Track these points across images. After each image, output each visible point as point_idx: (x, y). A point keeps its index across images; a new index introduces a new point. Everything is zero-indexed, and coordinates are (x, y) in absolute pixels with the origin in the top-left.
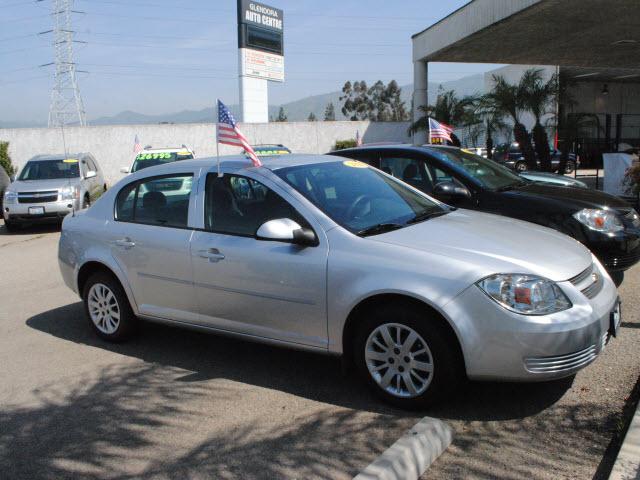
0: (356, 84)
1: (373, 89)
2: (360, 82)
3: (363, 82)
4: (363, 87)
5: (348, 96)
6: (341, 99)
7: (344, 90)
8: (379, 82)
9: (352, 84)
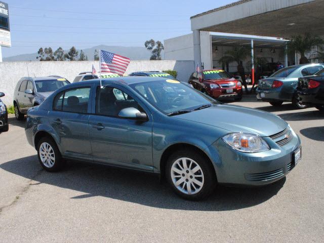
0: (46, 49)
1: (56, 52)
2: (48, 48)
3: (50, 48)
4: (50, 51)
5: (42, 56)
6: (37, 58)
7: (39, 52)
8: (60, 48)
9: (44, 49)
